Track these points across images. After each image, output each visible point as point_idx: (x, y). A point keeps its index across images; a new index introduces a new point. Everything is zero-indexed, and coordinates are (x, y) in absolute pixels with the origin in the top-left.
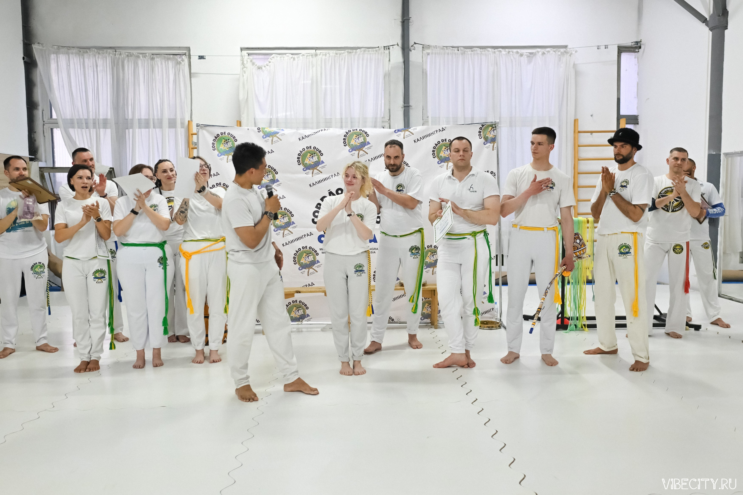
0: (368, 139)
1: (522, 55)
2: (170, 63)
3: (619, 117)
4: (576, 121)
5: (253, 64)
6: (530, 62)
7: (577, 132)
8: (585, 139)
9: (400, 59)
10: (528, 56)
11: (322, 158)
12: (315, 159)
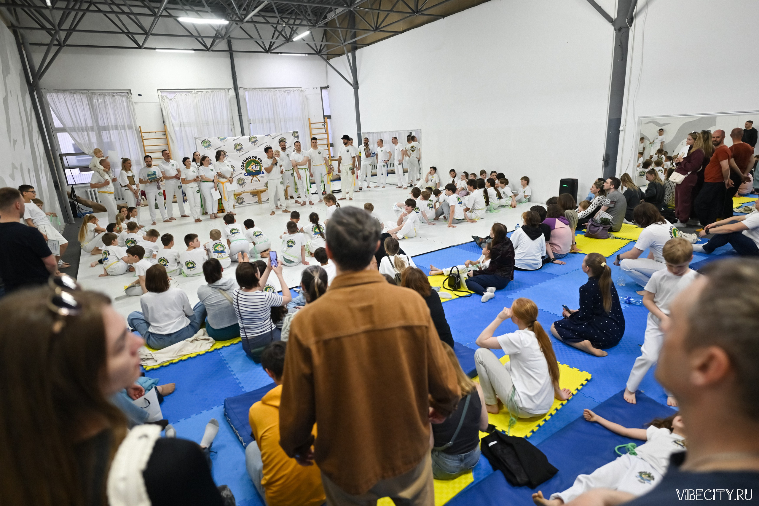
0: (257, 139)
1: (285, 92)
2: (124, 99)
3: (325, 116)
4: (309, 119)
5: (167, 98)
6: (288, 95)
7: (310, 123)
8: (313, 126)
9: (234, 94)
10: (288, 93)
11: (242, 147)
12: (240, 147)
